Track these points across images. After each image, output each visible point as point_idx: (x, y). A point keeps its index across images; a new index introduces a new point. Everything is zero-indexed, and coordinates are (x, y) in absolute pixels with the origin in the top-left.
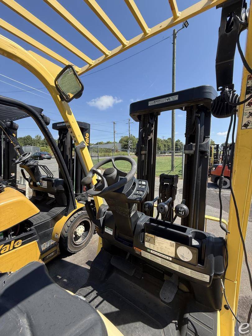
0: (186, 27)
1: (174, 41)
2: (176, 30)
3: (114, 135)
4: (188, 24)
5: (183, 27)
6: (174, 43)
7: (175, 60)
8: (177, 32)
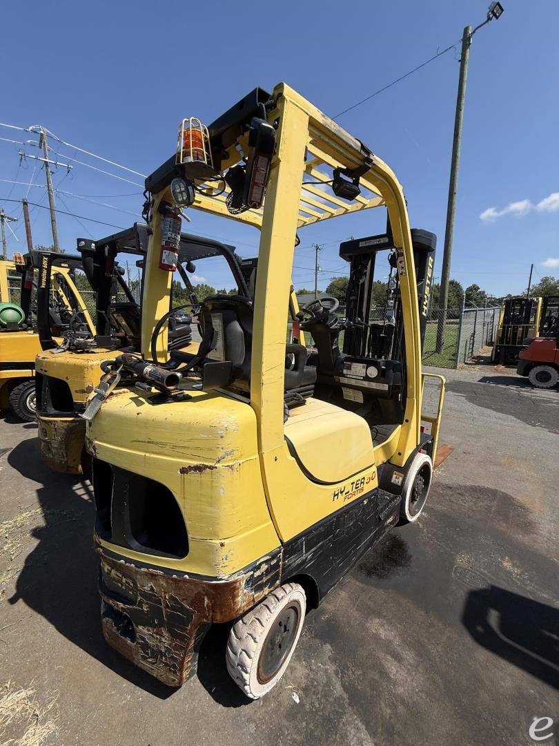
0: (497, 18)
1: (464, 55)
2: (470, 28)
3: (316, 274)
4: (502, 10)
5: (489, 19)
6: (463, 61)
7: (463, 102)
8: (474, 32)
